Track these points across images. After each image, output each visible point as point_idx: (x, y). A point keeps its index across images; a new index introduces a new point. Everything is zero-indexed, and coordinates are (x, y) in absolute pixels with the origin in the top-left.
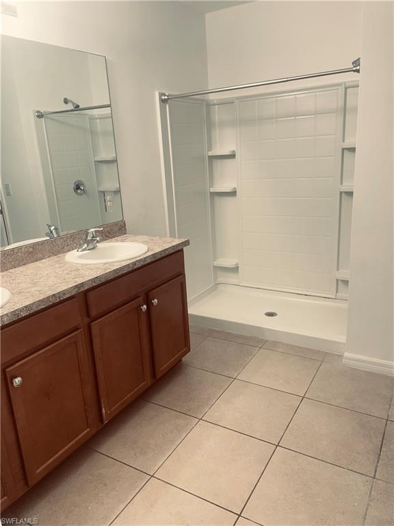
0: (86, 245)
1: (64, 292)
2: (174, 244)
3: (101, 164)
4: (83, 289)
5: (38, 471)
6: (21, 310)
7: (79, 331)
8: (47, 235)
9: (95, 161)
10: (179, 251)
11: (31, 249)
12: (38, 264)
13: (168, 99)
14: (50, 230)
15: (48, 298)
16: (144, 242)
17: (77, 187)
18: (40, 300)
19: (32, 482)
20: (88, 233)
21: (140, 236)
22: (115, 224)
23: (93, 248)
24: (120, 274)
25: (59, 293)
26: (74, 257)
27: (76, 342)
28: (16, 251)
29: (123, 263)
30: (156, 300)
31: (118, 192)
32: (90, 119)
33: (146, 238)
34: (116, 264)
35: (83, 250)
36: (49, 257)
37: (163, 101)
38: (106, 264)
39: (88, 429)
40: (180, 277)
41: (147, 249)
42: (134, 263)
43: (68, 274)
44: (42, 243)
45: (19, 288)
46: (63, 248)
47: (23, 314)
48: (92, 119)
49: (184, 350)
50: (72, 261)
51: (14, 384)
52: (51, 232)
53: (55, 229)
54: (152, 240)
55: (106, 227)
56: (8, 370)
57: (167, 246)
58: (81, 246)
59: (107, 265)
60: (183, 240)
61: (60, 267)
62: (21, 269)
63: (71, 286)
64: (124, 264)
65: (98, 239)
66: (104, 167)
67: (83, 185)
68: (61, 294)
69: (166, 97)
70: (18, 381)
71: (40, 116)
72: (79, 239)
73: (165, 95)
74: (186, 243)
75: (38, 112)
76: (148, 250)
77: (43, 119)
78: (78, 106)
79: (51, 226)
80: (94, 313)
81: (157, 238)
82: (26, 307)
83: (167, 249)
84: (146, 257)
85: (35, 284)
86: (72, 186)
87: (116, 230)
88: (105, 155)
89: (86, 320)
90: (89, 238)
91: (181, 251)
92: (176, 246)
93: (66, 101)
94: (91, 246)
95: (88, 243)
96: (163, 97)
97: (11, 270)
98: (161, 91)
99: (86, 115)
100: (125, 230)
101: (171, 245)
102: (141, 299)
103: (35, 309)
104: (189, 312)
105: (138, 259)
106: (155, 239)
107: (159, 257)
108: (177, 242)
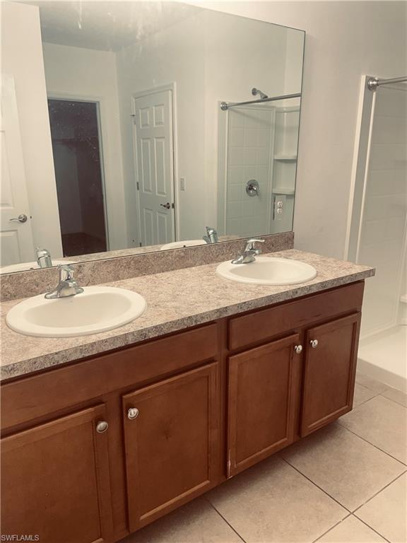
0: (242, 257)
1: (202, 316)
2: (354, 272)
3: (280, 163)
4: (225, 315)
5: (142, 518)
6: (149, 330)
7: (214, 364)
8: (204, 238)
9: (274, 160)
10: (359, 282)
11: (182, 254)
12: (187, 271)
13: (377, 85)
14: (208, 233)
15: (183, 319)
16: (313, 263)
17: (250, 188)
18: (173, 322)
19: (133, 529)
20: (247, 244)
21: (308, 254)
22: (282, 235)
23: (251, 262)
24: (274, 302)
25: (197, 315)
26: (226, 269)
27: (208, 377)
28: (167, 254)
29: (281, 288)
30: (316, 342)
31: (292, 196)
32: (276, 112)
33: (317, 257)
34: (272, 288)
35: (238, 263)
36: (201, 265)
37: (370, 88)
38: (259, 285)
39: (208, 482)
40: (354, 315)
41: (315, 273)
42: (295, 291)
43: (214, 291)
44: (196, 248)
45: (158, 300)
46: (217, 256)
47: (151, 335)
48: (279, 112)
49: (345, 408)
50: (223, 275)
51: (129, 415)
52: (209, 236)
53: (213, 233)
54: (324, 261)
55: (270, 238)
56: (124, 397)
57: (342, 274)
58: (237, 256)
59: (261, 288)
60: (367, 268)
61: (208, 280)
62: (168, 274)
63: (211, 309)
64: (283, 290)
65: (257, 252)
66: (283, 167)
67: (257, 185)
68: (199, 318)
69: (375, 83)
70: (133, 412)
71: (225, 107)
72: (236, 249)
73: (373, 79)
74: (371, 273)
75: (223, 103)
76: (317, 276)
77: (227, 111)
78: (266, 97)
79: (210, 229)
80: (234, 345)
81: (331, 260)
82: (156, 327)
83: (343, 277)
84: (312, 285)
85: (175, 297)
86: (245, 185)
87: (280, 243)
88: (286, 153)
89: (225, 351)
90: (247, 250)
91: (362, 282)
92: (356, 275)
93: (254, 92)
94: (247, 259)
95: (245, 255)
96: (371, 83)
97: (158, 275)
98: (368, 75)
99: (273, 107)
100: (293, 244)
101: (348, 273)
102: (296, 336)
103: (166, 331)
104: (358, 357)
105: (302, 286)
106: (328, 260)
107: (330, 286)
108: (356, 269)
